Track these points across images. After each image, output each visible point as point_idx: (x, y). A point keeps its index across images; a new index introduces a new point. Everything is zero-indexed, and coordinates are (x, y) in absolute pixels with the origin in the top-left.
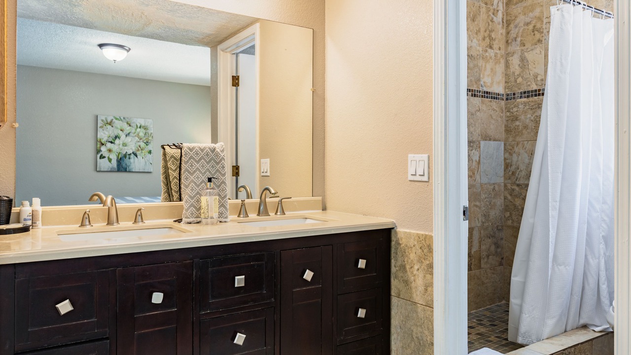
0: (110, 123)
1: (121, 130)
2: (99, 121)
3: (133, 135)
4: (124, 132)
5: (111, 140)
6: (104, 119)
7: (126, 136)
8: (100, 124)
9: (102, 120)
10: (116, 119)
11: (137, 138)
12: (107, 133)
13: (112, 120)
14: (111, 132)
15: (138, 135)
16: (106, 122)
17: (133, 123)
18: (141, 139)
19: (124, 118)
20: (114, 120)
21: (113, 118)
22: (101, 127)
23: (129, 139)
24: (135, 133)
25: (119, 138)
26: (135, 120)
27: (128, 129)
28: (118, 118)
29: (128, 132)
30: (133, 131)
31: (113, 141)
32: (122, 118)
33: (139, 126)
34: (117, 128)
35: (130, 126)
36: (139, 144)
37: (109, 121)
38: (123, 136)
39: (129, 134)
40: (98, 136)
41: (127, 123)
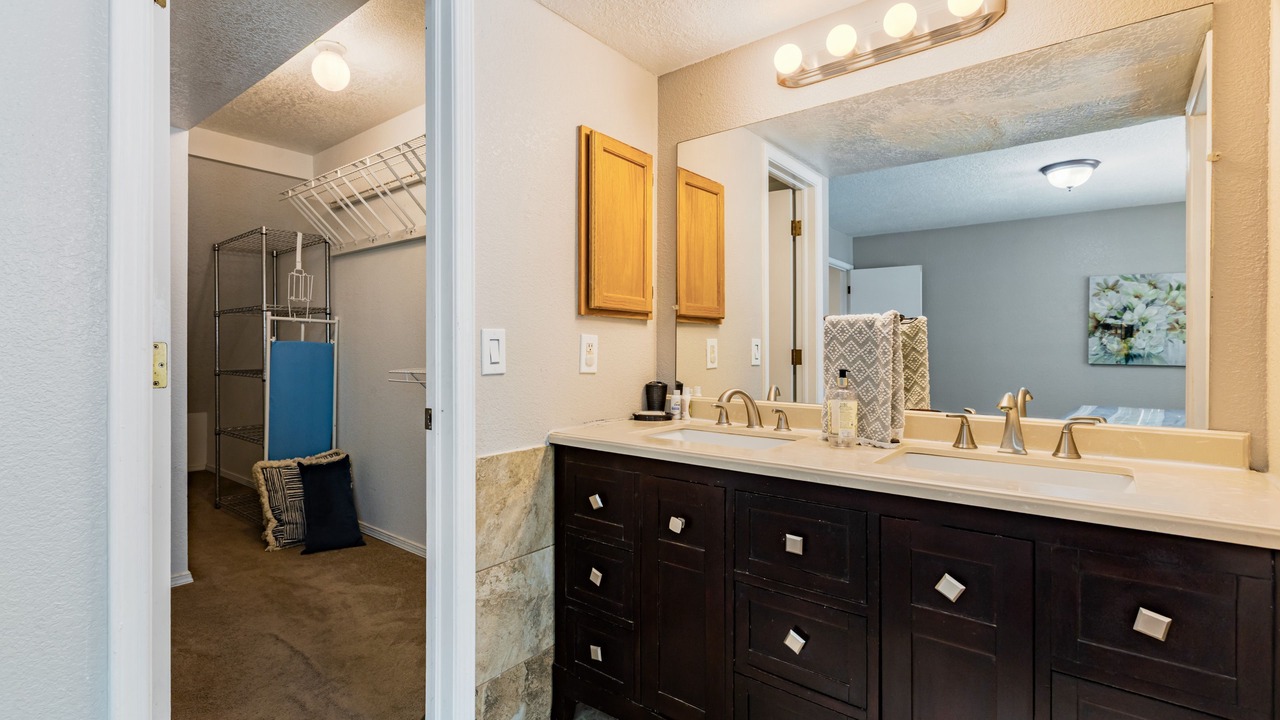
0: (1114, 288)
1: (1136, 297)
2: (1093, 286)
3: (1162, 303)
4: (1143, 299)
5: (1114, 314)
6: (1102, 282)
7: (1147, 305)
8: (1093, 289)
9: (1098, 284)
10: (1126, 279)
11: (1171, 309)
12: (1107, 303)
13: (1118, 281)
14: (1114, 302)
15: (1174, 302)
16: (1105, 286)
17: (1163, 282)
18: (1180, 309)
19: (1143, 276)
20: (1122, 281)
21: (1118, 278)
22: (1095, 295)
23: (1153, 310)
24: (1166, 299)
25: (1132, 310)
26: (1165, 277)
27: (1150, 293)
28: (1130, 276)
29: (1150, 299)
30: (1163, 295)
31: (1119, 316)
32: (1138, 276)
33: (1175, 285)
34: (1128, 294)
35: (1155, 287)
36: (1176, 317)
37: (1110, 284)
38: (1140, 307)
39: (1153, 302)
40: (1091, 309)
41: (1150, 284)
